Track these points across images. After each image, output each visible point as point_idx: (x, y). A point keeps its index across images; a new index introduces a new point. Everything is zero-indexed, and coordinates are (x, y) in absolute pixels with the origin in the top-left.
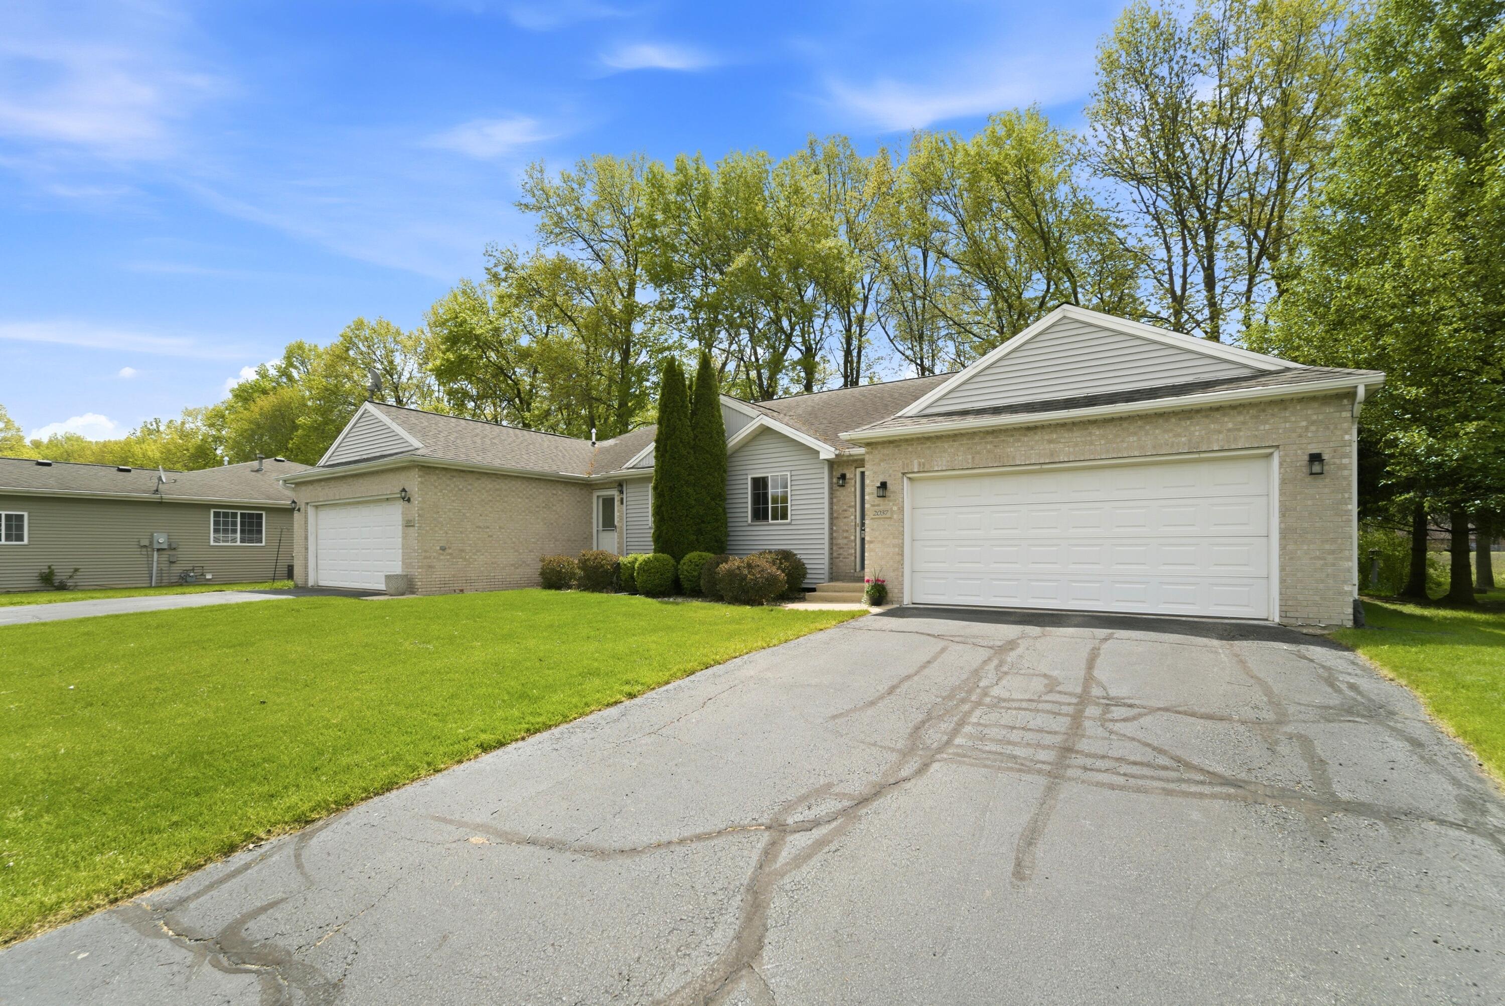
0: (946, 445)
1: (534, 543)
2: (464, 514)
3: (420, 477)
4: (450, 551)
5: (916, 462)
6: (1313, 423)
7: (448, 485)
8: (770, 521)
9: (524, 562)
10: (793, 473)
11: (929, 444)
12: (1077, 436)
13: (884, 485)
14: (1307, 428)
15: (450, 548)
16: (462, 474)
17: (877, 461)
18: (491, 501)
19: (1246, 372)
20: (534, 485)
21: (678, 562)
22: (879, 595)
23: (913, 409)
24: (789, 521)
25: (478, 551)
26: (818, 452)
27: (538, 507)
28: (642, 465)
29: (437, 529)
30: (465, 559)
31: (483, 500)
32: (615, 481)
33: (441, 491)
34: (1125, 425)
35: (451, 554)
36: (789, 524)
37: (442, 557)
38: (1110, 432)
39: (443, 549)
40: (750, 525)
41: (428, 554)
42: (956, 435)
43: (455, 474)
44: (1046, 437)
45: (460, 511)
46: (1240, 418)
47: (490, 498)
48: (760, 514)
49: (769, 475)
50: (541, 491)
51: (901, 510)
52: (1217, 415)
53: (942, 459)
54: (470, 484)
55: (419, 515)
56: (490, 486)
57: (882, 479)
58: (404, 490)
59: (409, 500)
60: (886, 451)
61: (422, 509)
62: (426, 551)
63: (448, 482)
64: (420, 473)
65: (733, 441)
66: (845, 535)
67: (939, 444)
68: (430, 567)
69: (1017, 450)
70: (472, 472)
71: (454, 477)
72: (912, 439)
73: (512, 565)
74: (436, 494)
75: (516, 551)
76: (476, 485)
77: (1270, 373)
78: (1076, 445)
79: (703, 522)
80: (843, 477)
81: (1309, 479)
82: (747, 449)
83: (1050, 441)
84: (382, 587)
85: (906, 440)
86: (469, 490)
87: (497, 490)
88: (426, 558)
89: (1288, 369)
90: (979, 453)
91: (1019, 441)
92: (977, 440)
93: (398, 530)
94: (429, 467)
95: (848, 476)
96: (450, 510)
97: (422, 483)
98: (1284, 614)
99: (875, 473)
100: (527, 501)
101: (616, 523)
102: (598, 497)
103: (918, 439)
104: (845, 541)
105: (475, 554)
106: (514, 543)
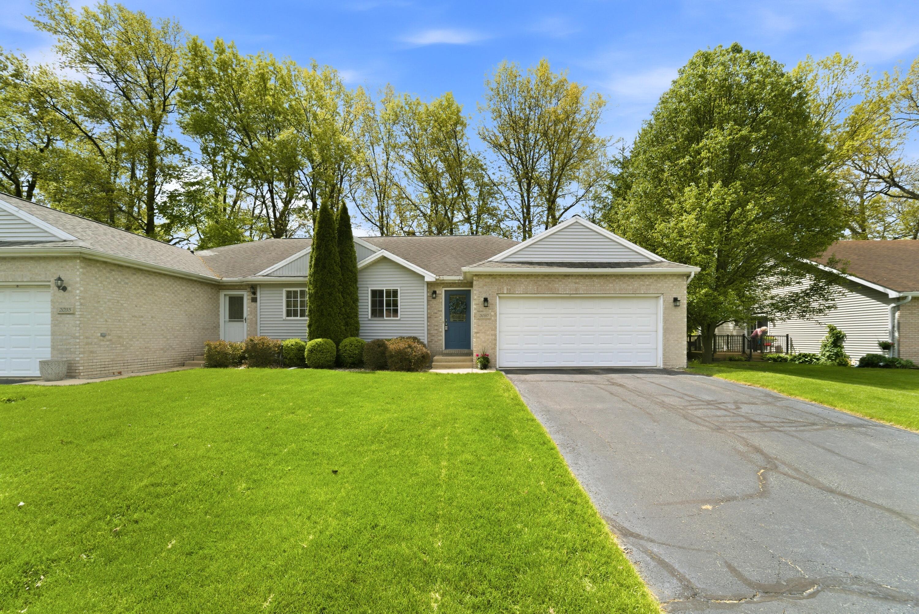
0: (523, 280)
1: (179, 331)
2: (122, 305)
3: (82, 268)
4: (109, 337)
5: (505, 288)
6: (675, 285)
7: (107, 278)
8: (385, 318)
9: (171, 347)
10: (402, 288)
11: (513, 278)
12: (587, 281)
13: (486, 300)
14: (673, 287)
15: (109, 335)
16: (120, 268)
17: (481, 285)
18: (145, 294)
19: (648, 261)
20: (178, 283)
21: (337, 344)
22: (486, 363)
23: (498, 257)
24: (399, 318)
25: (134, 337)
26: (423, 277)
27: (181, 301)
28: (275, 274)
29: (98, 317)
30: (123, 345)
31: (138, 293)
32: (248, 285)
33: (101, 283)
34: (608, 278)
35: (110, 340)
36: (399, 320)
37: (102, 343)
38: (602, 281)
39: (103, 335)
40: (370, 320)
41: (90, 340)
42: (528, 275)
43: (114, 268)
44: (574, 281)
45: (118, 302)
46: (651, 280)
47: (144, 291)
48: (377, 312)
49: (385, 289)
50: (184, 288)
51: (496, 314)
52: (643, 278)
53: (521, 287)
54: (127, 278)
55: (81, 304)
56: (144, 281)
57: (485, 296)
58: (59, 279)
59: (64, 289)
60: (487, 280)
61: (84, 298)
62: (87, 338)
63: (108, 275)
64: (82, 265)
65: (361, 265)
66: (436, 328)
67: (519, 279)
68: (92, 352)
69: (560, 286)
70: (129, 267)
71: (113, 270)
72: (503, 275)
73: (162, 349)
74: (97, 285)
75: (165, 337)
76: (132, 279)
77: (657, 262)
78: (587, 286)
79: (348, 317)
80: (435, 292)
81: (673, 308)
82: (369, 271)
83: (576, 283)
84: (38, 374)
85: (500, 275)
86: (127, 283)
87: (149, 285)
88: (87, 344)
89: (662, 262)
90: (540, 286)
91: (561, 281)
92: (539, 278)
93: (47, 317)
94: (90, 260)
95: (437, 292)
96: (109, 300)
97: (84, 274)
98: (664, 364)
99: (480, 292)
100: (173, 295)
101: (245, 315)
102: (225, 295)
103: (507, 275)
104: (436, 332)
105: (131, 340)
106: (163, 330)
